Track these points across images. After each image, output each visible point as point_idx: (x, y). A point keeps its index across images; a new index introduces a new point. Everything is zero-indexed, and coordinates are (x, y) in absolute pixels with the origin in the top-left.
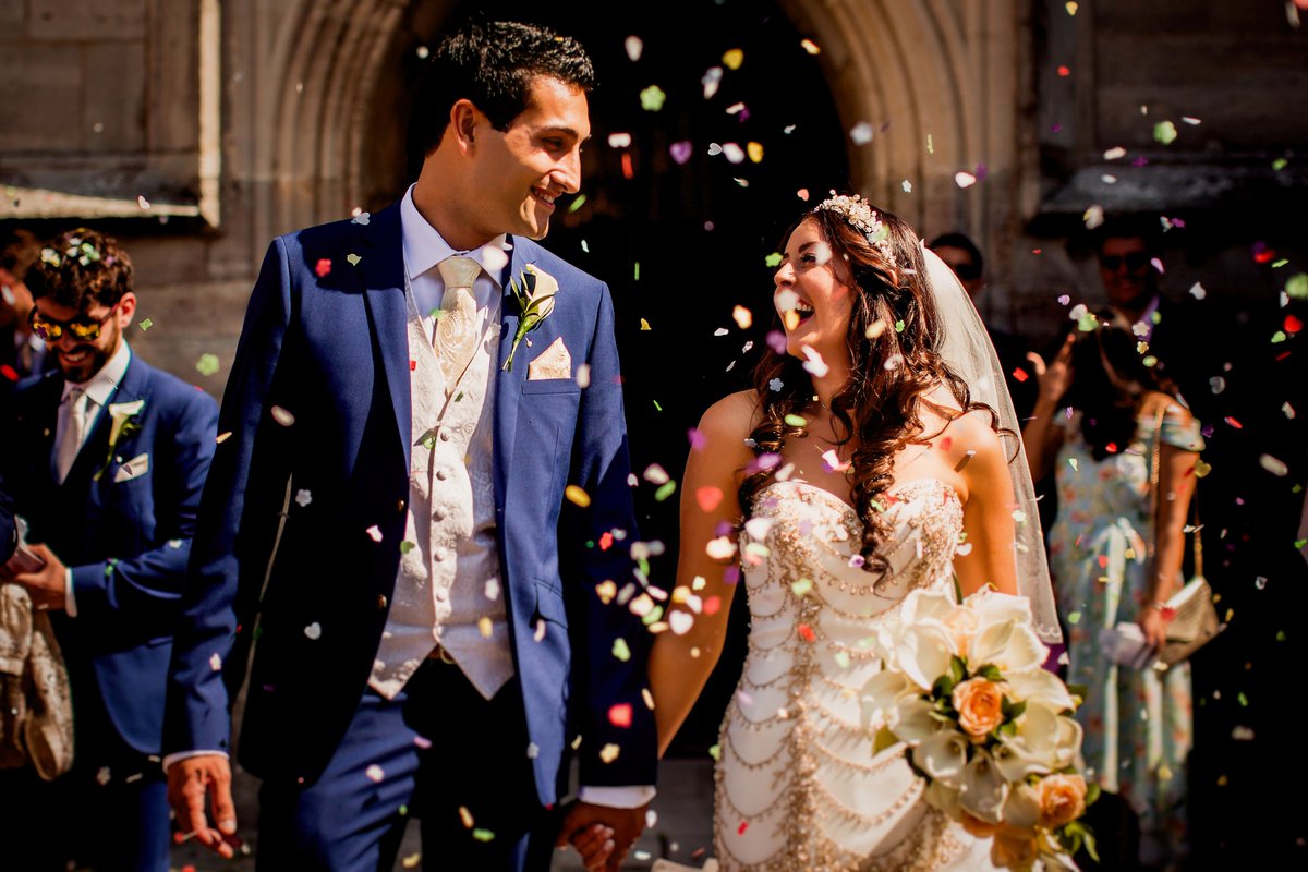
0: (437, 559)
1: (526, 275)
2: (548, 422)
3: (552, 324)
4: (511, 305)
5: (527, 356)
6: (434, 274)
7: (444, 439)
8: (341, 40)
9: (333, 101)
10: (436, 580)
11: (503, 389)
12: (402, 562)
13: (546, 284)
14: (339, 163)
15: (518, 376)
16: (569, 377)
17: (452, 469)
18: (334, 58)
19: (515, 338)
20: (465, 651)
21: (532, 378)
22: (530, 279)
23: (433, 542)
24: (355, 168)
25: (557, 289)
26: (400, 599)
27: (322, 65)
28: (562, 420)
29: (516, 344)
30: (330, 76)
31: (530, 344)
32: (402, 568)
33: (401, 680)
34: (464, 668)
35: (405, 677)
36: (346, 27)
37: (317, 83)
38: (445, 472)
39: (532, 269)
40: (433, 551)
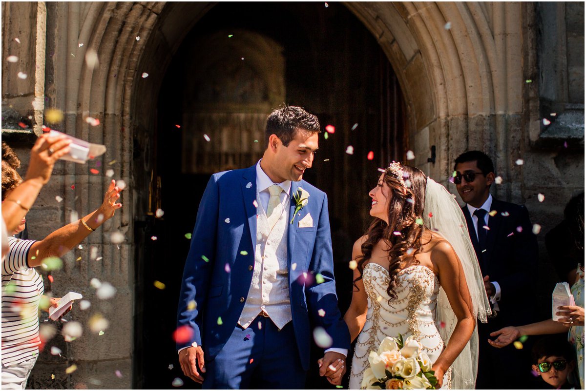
0: (264, 283)
1: (298, 191)
2: (305, 242)
3: (307, 208)
4: (294, 202)
5: (299, 219)
6: (267, 191)
7: (268, 244)
8: (120, 31)
9: (115, 68)
10: (263, 290)
11: (290, 230)
12: (252, 284)
13: (305, 194)
14: (118, 105)
15: (295, 226)
16: (312, 226)
17: (270, 254)
18: (117, 42)
19: (294, 213)
20: (272, 313)
21: (299, 227)
22: (300, 192)
23: (263, 277)
24: (127, 109)
25: (309, 196)
26: (250, 296)
27: (109, 45)
28: (310, 241)
29: (295, 215)
30: (114, 52)
31: (299, 215)
32: (251, 286)
33: (249, 323)
34: (271, 318)
35: (251, 322)
36: (124, 23)
37: (106, 56)
38: (268, 255)
39: (300, 189)
40: (263, 280)
